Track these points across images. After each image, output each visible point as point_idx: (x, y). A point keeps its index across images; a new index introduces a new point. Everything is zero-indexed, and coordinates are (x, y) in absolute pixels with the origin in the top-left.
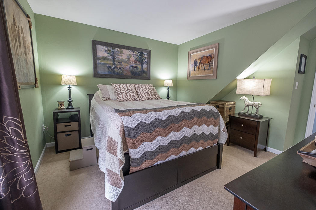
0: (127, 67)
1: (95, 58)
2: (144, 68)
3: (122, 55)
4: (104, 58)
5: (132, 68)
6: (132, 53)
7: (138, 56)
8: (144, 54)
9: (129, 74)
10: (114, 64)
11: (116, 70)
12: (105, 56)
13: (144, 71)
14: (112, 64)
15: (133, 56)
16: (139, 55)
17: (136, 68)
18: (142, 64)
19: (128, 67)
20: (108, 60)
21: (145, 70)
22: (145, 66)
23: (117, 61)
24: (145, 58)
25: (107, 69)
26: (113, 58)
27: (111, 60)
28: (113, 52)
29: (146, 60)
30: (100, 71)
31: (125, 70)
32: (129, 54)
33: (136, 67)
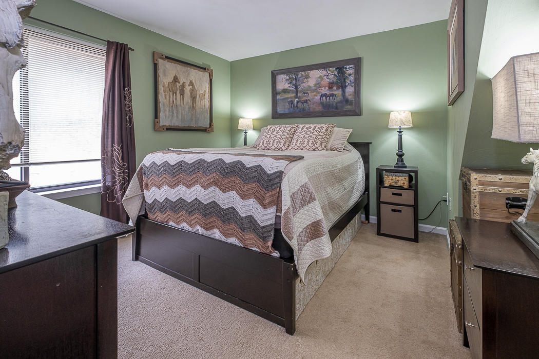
0: (316, 98)
1: (275, 93)
2: (347, 94)
3: (309, 79)
4: (285, 91)
5: (324, 98)
6: (324, 72)
7: (335, 75)
8: (346, 69)
9: (319, 108)
10: (297, 97)
11: (300, 104)
12: (286, 88)
13: (347, 101)
14: (294, 96)
15: (325, 77)
16: (336, 73)
17: (331, 98)
18: (343, 87)
19: (318, 98)
20: (289, 92)
21: (350, 98)
22: (350, 90)
23: (301, 91)
24: (350, 75)
25: (287, 105)
26: (296, 88)
27: (293, 92)
28: (296, 79)
29: (352, 78)
30: (280, 110)
31: (313, 104)
32: (319, 76)
33: (332, 95)
